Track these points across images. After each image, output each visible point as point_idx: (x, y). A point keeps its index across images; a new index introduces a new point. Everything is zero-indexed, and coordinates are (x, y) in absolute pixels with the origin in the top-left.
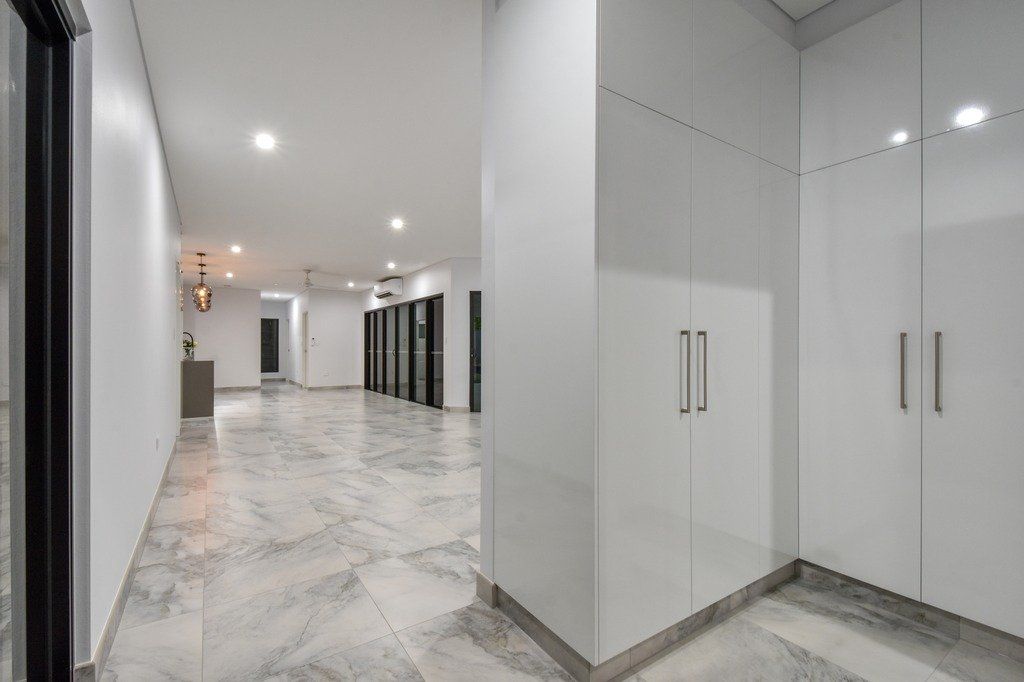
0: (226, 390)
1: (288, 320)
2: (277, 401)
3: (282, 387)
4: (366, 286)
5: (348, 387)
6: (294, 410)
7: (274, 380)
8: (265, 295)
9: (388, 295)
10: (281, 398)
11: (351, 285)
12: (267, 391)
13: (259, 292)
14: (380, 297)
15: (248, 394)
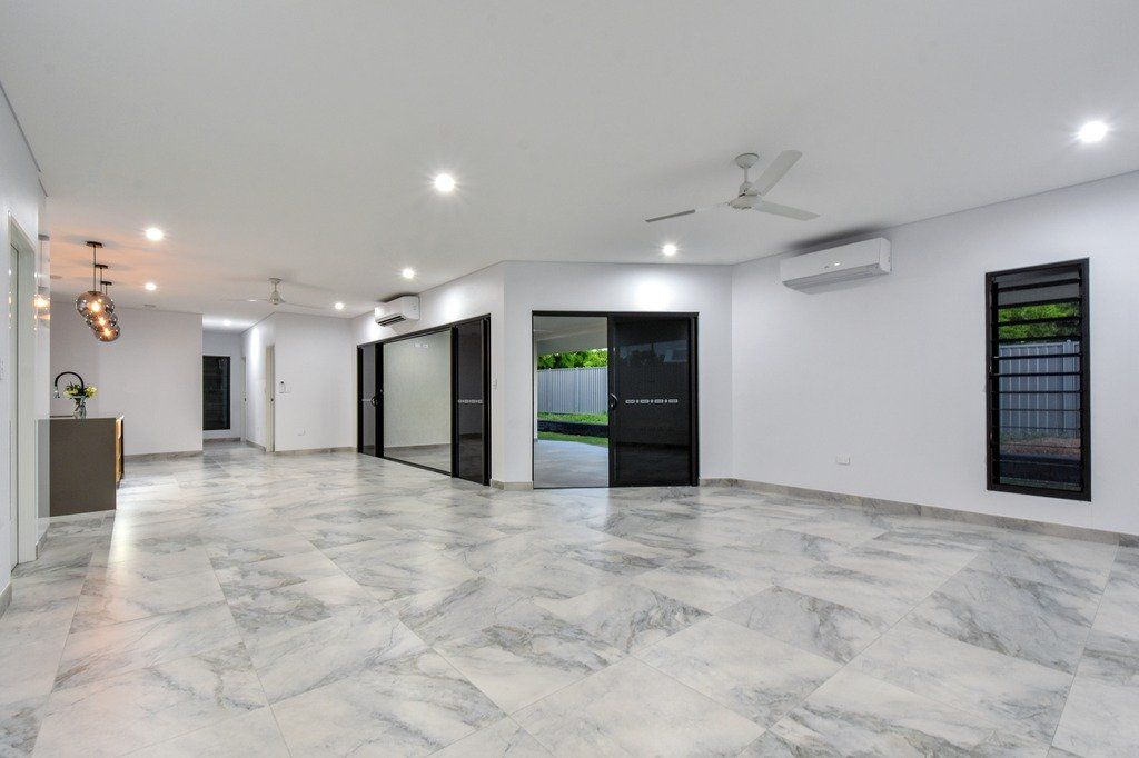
0: (146, 459)
1: (244, 359)
2: (229, 476)
3: (236, 451)
4: (362, 308)
5: (333, 450)
6: (256, 493)
7: (223, 441)
8: (209, 322)
9: (399, 319)
10: (235, 470)
11: (339, 306)
12: (211, 458)
13: (199, 317)
14: (383, 323)
15: (182, 464)
